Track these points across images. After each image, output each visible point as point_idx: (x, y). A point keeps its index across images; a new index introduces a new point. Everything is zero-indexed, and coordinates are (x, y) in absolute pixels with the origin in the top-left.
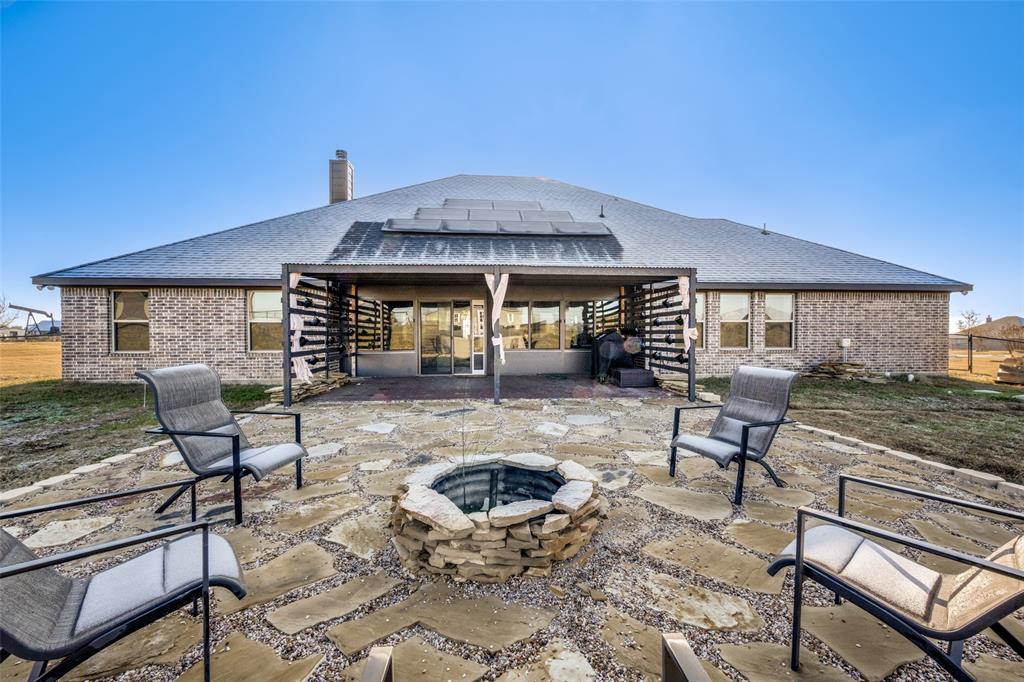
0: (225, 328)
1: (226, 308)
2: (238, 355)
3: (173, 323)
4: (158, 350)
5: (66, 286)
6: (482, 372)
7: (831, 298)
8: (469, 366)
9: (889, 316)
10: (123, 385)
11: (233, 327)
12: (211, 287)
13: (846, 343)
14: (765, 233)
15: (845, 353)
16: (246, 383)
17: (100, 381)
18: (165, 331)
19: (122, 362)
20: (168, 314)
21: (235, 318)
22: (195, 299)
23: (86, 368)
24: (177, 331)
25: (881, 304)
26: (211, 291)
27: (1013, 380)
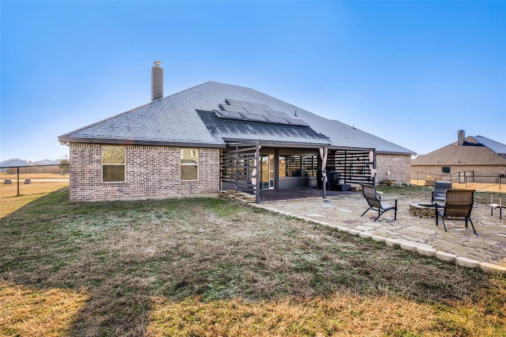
0: (169, 168)
1: (170, 158)
2: (176, 183)
3: (141, 165)
4: (132, 181)
5: (74, 143)
6: (272, 188)
7: (384, 156)
8: (268, 185)
9: (398, 163)
10: (111, 202)
11: (173, 168)
12: (163, 146)
13: (389, 173)
14: (354, 128)
15: (388, 176)
16: (180, 198)
17: (95, 200)
18: (136, 170)
19: (109, 188)
20: (138, 161)
21: (174, 163)
22: (154, 152)
23: (86, 193)
24: (142, 170)
25: (396, 159)
26: (163, 148)
27: (428, 184)
